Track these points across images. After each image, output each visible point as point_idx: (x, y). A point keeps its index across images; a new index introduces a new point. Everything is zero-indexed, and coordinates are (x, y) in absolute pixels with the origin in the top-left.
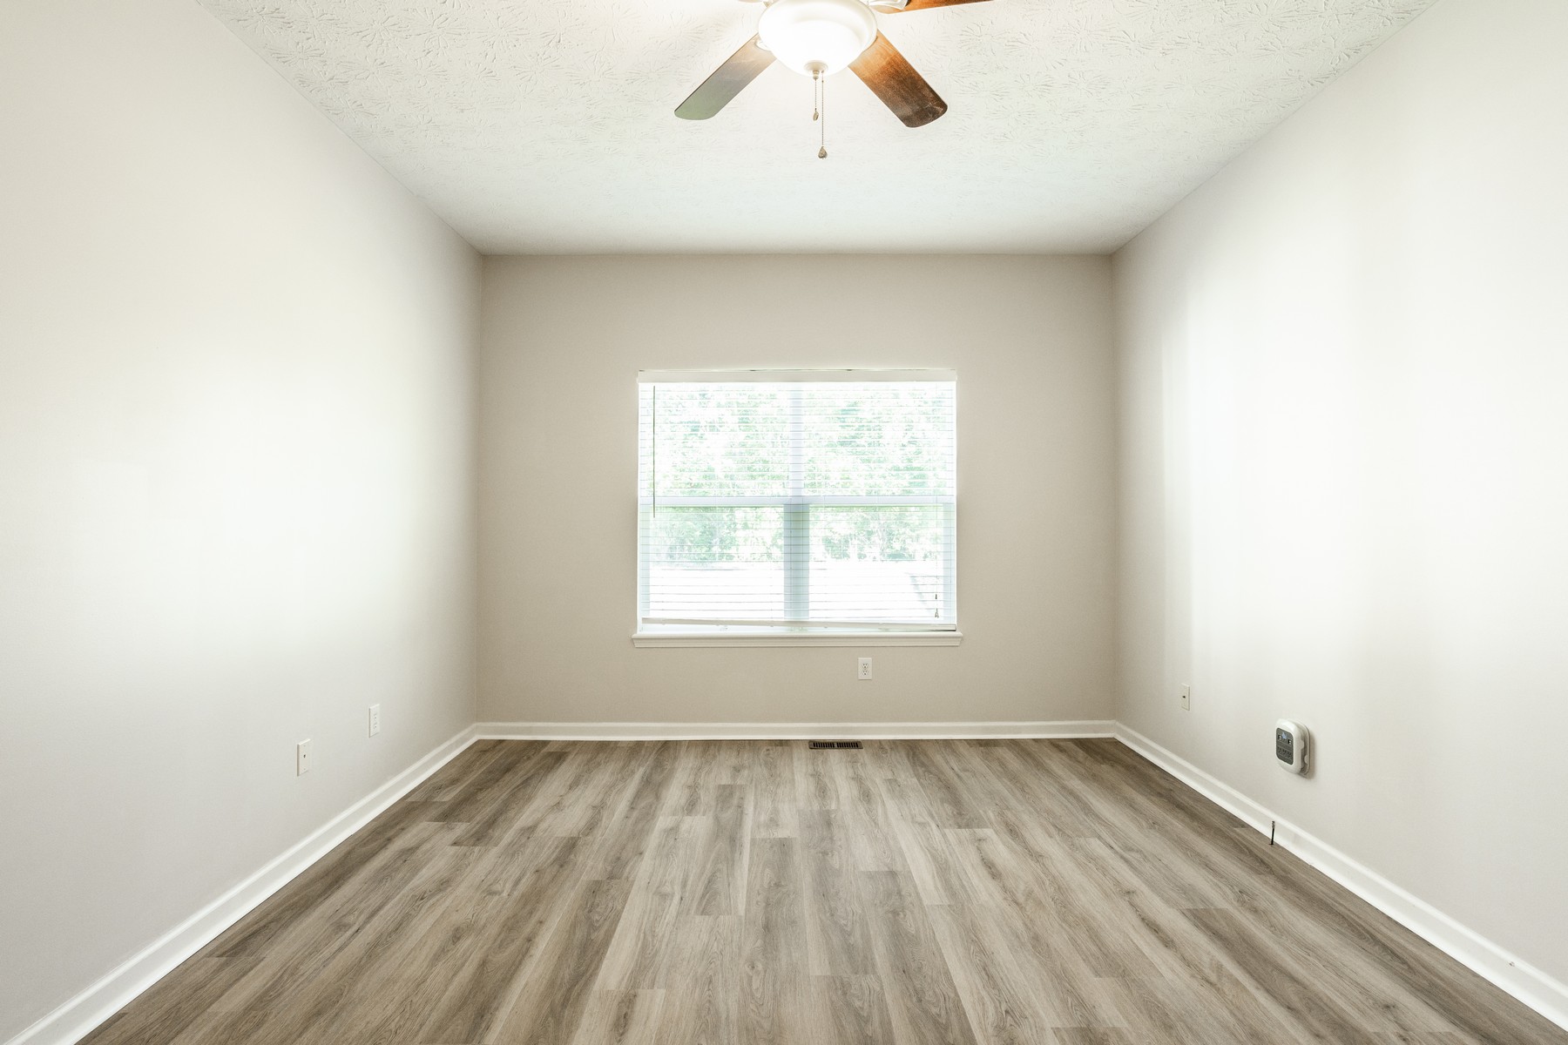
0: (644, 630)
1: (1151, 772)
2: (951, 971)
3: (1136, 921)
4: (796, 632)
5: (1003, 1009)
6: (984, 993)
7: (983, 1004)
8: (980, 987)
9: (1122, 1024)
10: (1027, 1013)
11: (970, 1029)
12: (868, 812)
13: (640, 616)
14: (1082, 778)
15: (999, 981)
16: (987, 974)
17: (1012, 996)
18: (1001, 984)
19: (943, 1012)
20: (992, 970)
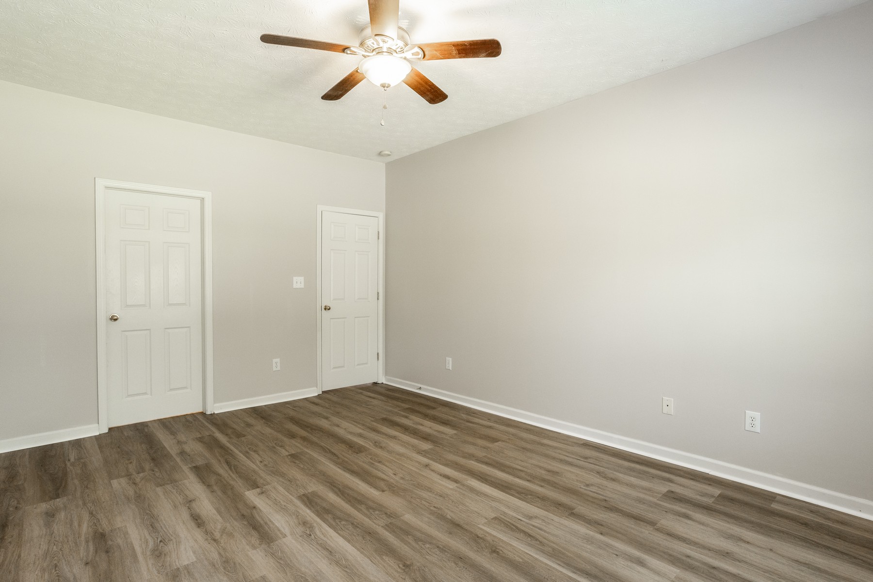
2: (347, 543)
5: (313, 536)
6: (325, 539)
7: (323, 534)
8: (328, 541)
10: (301, 538)
11: (324, 521)
15: (320, 548)
16: (328, 550)
17: (310, 544)
18: (318, 547)
19: (339, 523)
20: (325, 553)
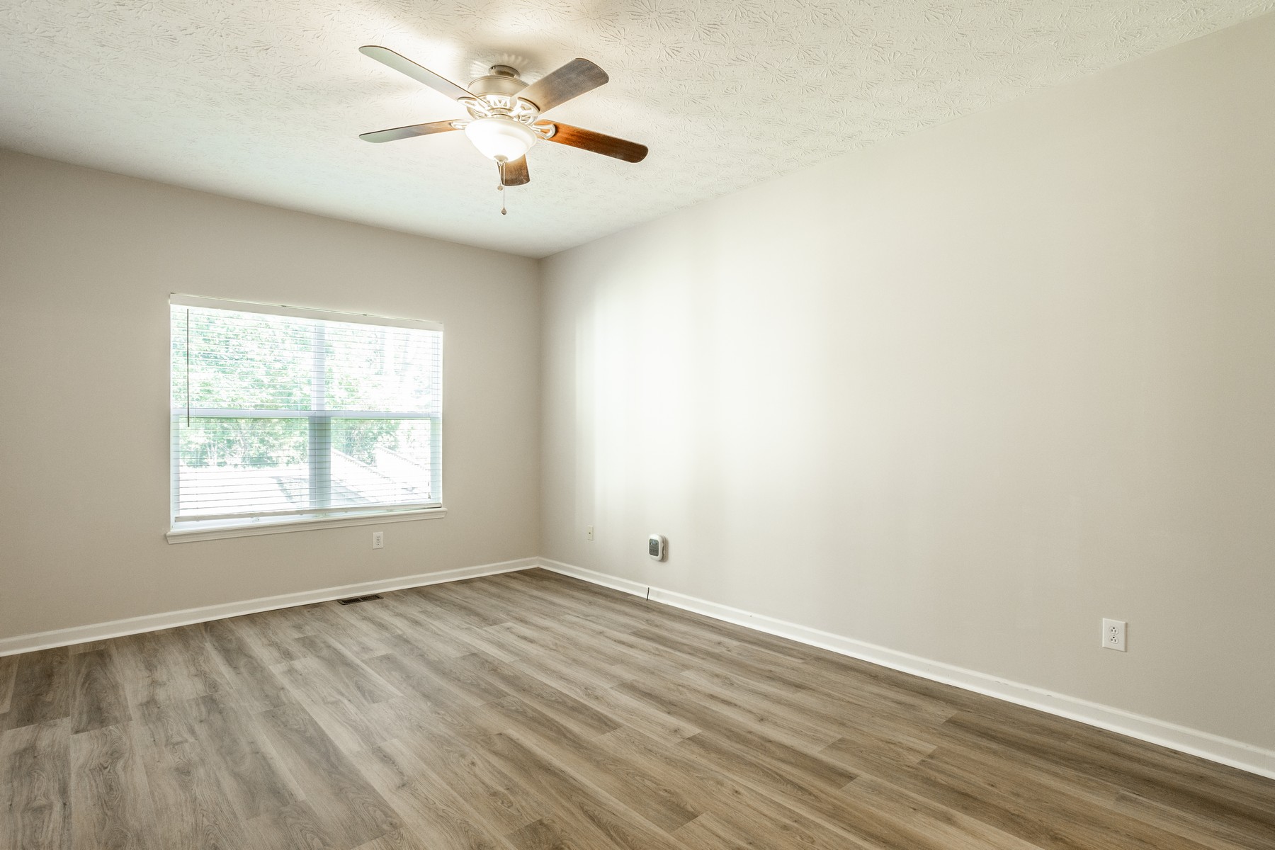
0: (177, 528)
1: (570, 580)
3: (613, 642)
4: (321, 518)
5: (583, 689)
7: (573, 690)
8: (566, 685)
9: (635, 677)
10: (594, 686)
12: (427, 629)
13: (173, 515)
14: (537, 589)
15: (572, 681)
17: (582, 683)
18: (575, 682)
